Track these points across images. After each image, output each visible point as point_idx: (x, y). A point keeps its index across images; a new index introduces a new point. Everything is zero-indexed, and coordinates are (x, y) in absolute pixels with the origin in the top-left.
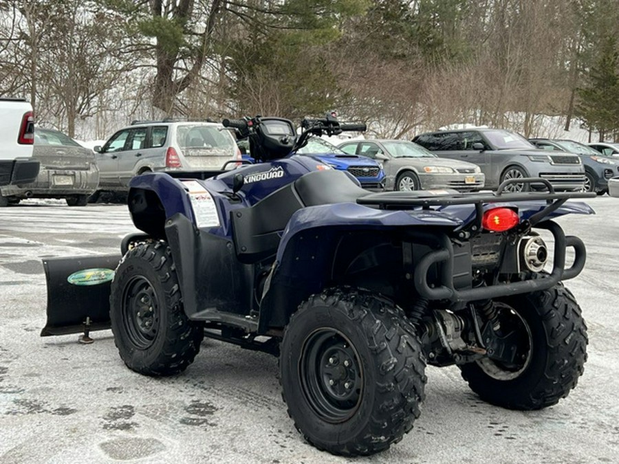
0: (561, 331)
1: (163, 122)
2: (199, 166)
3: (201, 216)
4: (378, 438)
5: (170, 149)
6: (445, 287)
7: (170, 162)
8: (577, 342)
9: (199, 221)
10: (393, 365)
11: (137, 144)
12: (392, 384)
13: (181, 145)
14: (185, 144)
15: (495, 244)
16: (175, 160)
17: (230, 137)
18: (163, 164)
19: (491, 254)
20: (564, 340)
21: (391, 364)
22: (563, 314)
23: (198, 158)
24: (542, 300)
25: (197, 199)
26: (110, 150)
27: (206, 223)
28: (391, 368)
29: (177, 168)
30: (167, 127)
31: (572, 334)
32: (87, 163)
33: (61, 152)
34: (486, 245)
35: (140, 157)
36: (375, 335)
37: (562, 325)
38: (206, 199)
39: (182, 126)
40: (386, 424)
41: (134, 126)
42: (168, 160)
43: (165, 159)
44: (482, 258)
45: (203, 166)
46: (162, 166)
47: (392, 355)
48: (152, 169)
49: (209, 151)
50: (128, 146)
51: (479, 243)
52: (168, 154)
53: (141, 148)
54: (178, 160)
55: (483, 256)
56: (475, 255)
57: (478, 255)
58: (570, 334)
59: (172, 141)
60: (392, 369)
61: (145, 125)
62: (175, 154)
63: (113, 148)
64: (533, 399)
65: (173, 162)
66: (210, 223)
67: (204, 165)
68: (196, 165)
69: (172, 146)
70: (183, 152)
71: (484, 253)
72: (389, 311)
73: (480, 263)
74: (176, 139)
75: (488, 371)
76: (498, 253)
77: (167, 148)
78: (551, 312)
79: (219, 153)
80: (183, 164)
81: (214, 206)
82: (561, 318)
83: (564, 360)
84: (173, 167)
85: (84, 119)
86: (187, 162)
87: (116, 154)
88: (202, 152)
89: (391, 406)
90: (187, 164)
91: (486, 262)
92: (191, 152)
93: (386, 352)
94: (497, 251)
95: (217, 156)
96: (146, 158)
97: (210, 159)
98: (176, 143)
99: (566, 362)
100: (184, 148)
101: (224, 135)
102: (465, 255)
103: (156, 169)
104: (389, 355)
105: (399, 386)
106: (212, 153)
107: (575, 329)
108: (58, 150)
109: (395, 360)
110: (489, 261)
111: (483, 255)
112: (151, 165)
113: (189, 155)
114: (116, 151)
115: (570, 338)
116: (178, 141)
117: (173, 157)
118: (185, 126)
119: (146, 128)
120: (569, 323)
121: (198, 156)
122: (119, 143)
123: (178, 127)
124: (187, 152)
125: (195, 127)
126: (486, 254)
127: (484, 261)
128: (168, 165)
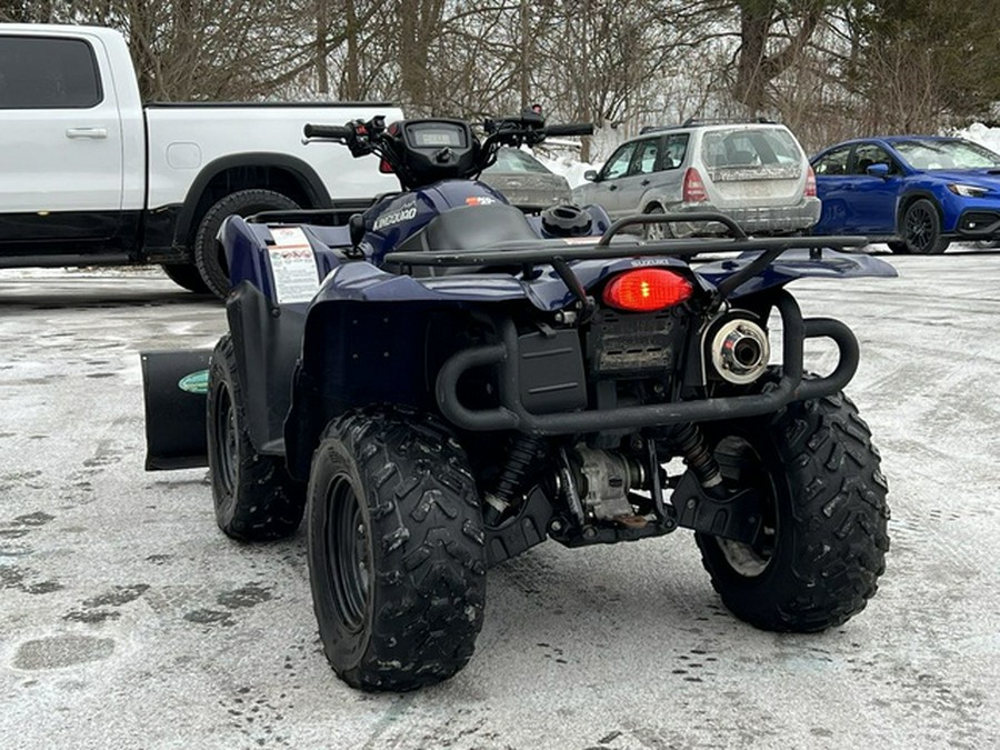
0: (814, 493)
1: (684, 127)
2: (738, 198)
3: (287, 285)
4: (389, 663)
5: (690, 170)
6: (504, 409)
7: (689, 192)
8: (849, 513)
9: (282, 293)
10: (400, 541)
11: (648, 164)
12: (397, 573)
13: (708, 165)
14: (714, 163)
15: (655, 332)
16: (697, 189)
17: (796, 146)
18: (679, 197)
19: (650, 350)
20: (822, 508)
21: (397, 539)
22: (825, 461)
23: (737, 184)
24: (788, 435)
25: (285, 256)
26: (612, 176)
27: (294, 297)
28: (395, 545)
29: (701, 202)
30: (688, 134)
31: (838, 498)
32: (556, 199)
33: (514, 183)
34: (633, 335)
35: (647, 186)
36: (378, 489)
37: (819, 481)
38: (303, 258)
39: (712, 132)
40: (392, 639)
41: (644, 136)
42: (686, 189)
43: (682, 189)
44: (632, 358)
45: (745, 197)
46: (678, 200)
47: (401, 524)
48: (663, 205)
49: (755, 171)
50: (634, 170)
51: (615, 333)
52: (687, 180)
53: (654, 171)
54: (702, 189)
55: (631, 355)
56: (609, 353)
57: (620, 353)
58: (834, 497)
59: (694, 158)
60: (398, 548)
61: (657, 134)
62: (698, 179)
63: (616, 172)
64: (782, 613)
65: (695, 192)
66: (302, 296)
67: (747, 195)
68: (733, 195)
69: (693, 166)
70: (711, 175)
71: (632, 349)
72: (422, 448)
73: (626, 366)
74: (699, 155)
75: (733, 558)
76: (668, 350)
77: (686, 170)
78: (801, 457)
79: (773, 175)
80: (710, 195)
81: (315, 269)
82: (820, 467)
83: (822, 547)
84: (694, 201)
85: (616, 127)
86: (719, 192)
87: (615, 183)
88: (742, 174)
89: (397, 611)
90: (717, 195)
91: (640, 365)
92: (725, 175)
93: (391, 517)
94: (665, 347)
95: (771, 180)
96: (656, 187)
97: (757, 186)
98: (700, 160)
99: (827, 548)
100: (714, 168)
101: (784, 143)
102: (569, 352)
103: (668, 205)
104: (398, 522)
105: (412, 577)
106: (762, 174)
107: (845, 489)
108: (510, 180)
109: (406, 533)
110: (650, 364)
111: (630, 352)
112: (662, 199)
113: (721, 181)
114: (620, 177)
115: (833, 505)
116: (703, 156)
117: (695, 185)
118: (717, 132)
119: (659, 138)
120: (836, 478)
121: (737, 181)
122: (621, 166)
123: (705, 134)
124: (717, 174)
125: (734, 133)
126: (640, 351)
127: (634, 363)
128: (687, 198)
